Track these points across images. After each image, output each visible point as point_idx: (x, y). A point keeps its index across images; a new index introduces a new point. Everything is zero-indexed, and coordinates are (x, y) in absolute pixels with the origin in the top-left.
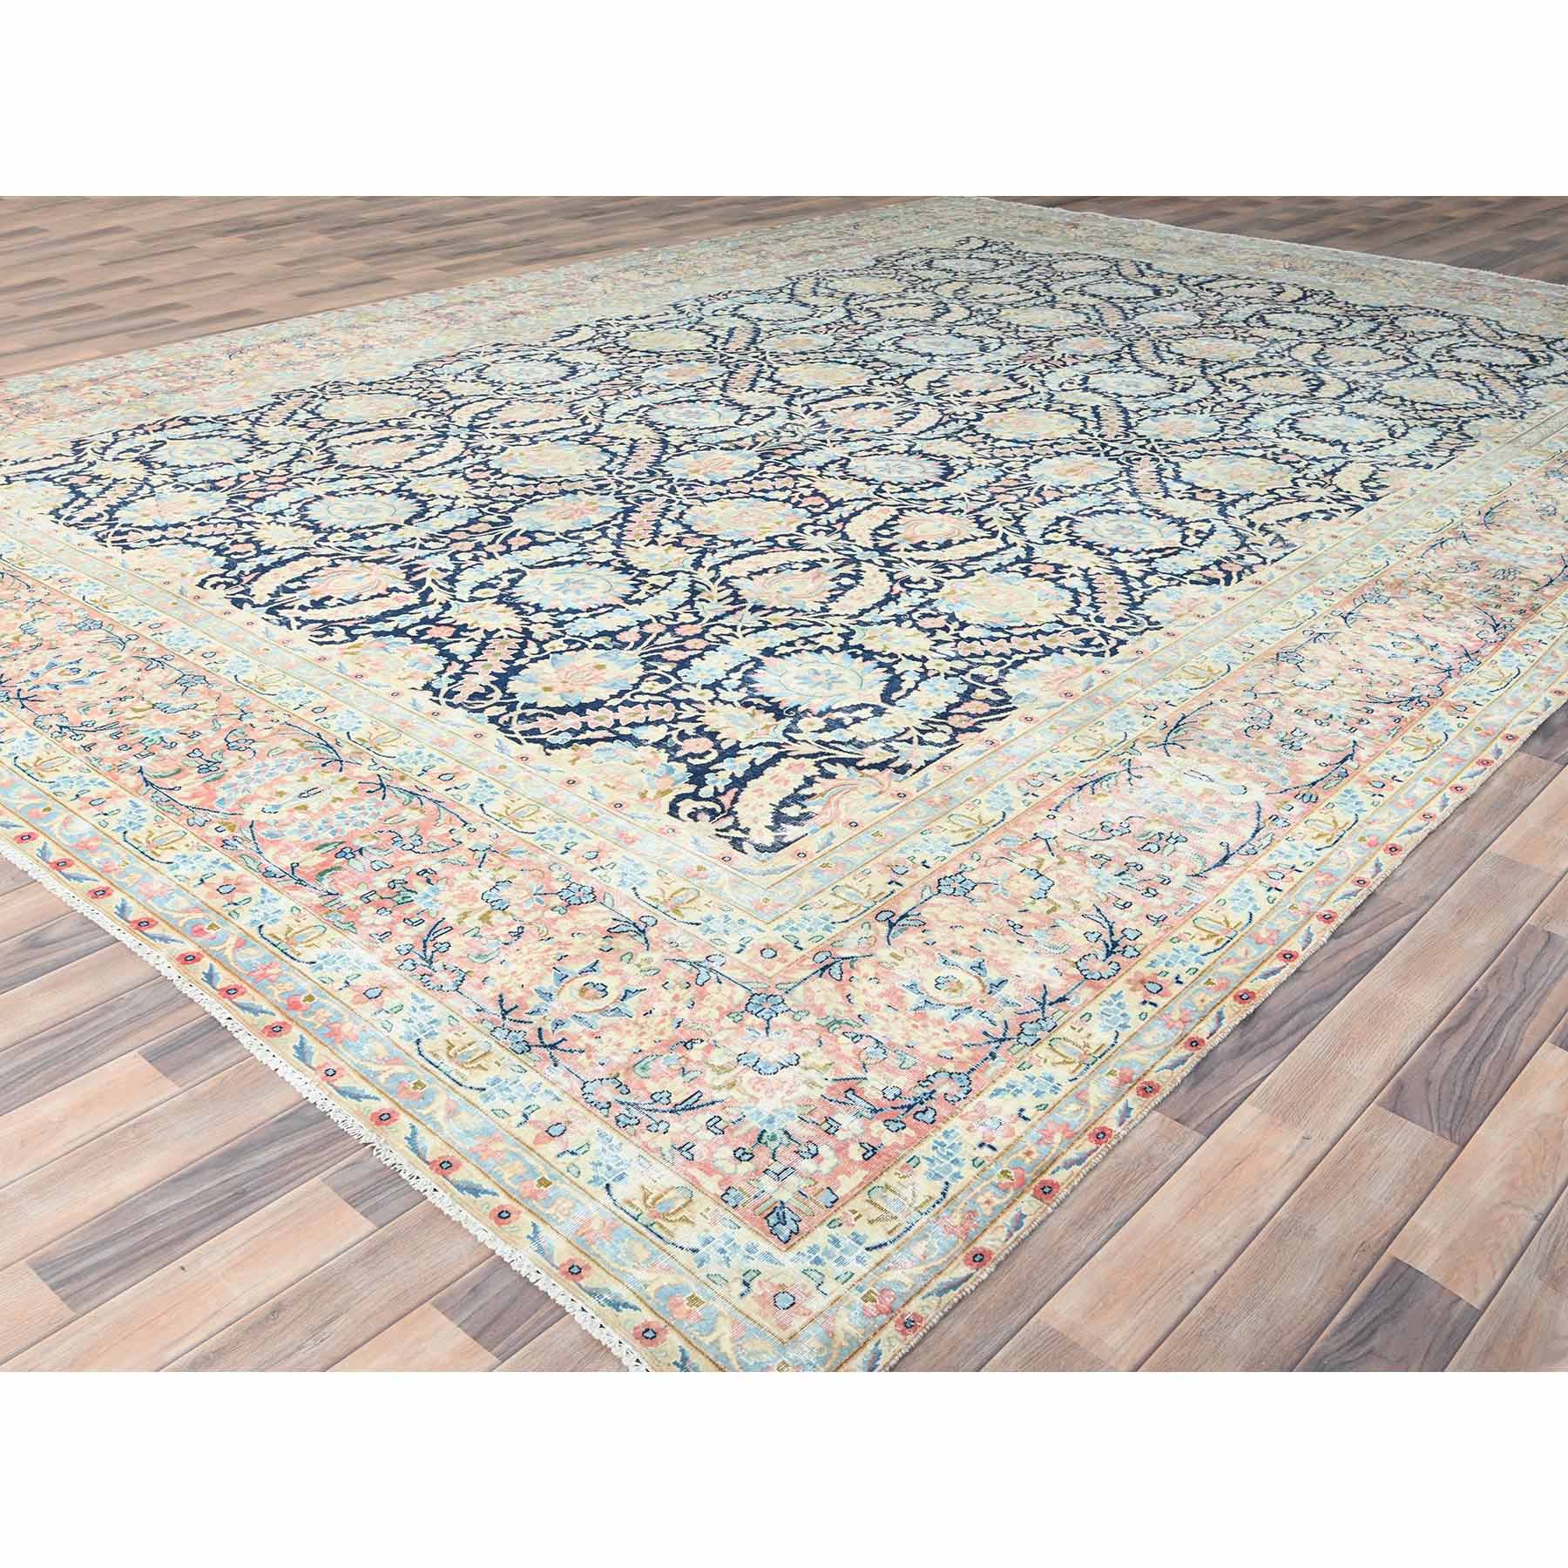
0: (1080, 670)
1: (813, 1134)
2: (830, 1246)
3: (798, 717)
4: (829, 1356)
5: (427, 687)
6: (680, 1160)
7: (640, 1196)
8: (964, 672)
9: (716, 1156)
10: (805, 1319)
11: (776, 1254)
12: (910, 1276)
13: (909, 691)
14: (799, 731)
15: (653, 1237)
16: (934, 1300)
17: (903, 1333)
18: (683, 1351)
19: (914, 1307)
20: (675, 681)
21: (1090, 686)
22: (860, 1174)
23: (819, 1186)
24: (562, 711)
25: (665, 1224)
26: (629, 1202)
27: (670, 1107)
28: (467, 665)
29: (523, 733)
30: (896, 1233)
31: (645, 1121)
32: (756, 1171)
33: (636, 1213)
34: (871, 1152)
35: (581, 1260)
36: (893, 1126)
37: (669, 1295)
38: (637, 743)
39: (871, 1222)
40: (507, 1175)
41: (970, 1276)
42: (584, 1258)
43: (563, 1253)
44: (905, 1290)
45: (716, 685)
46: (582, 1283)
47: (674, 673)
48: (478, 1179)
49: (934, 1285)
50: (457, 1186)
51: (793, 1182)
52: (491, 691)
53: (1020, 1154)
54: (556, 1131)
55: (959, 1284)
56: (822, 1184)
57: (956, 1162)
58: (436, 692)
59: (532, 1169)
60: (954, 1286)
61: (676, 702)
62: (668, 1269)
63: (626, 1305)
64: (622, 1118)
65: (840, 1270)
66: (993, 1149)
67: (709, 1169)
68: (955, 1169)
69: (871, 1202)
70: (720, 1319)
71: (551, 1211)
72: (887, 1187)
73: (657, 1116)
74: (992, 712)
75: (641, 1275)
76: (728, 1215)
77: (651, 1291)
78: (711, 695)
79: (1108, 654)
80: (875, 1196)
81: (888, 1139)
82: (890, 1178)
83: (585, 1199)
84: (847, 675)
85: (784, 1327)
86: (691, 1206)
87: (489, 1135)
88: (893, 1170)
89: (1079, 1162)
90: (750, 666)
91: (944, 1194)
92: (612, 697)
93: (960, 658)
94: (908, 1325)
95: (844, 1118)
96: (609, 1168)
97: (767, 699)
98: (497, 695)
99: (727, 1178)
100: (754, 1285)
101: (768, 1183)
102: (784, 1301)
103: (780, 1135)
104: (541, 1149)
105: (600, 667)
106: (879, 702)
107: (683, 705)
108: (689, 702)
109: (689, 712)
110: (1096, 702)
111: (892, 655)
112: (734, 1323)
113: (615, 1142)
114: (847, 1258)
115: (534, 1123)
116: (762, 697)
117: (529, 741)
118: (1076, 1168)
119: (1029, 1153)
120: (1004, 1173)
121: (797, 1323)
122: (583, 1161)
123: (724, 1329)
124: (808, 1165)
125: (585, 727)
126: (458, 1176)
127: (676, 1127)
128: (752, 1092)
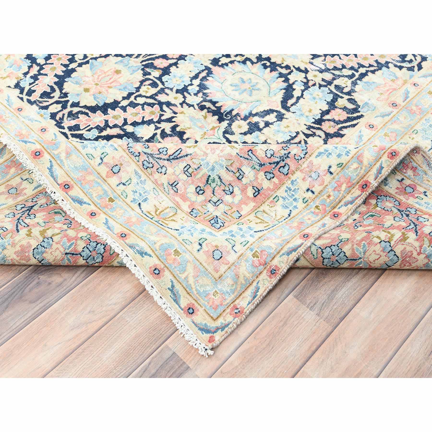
0: (400, 82)
1: (231, 179)
2: (238, 231)
3: (232, 121)
4: (236, 288)
5: (17, 86)
6: (172, 192)
7: (154, 210)
8: (330, 83)
9: (188, 190)
10: (226, 267)
11: (213, 232)
12: (275, 244)
13: (298, 98)
14: (232, 133)
15: (159, 225)
16: (285, 257)
17: (271, 278)
18: (172, 282)
19: (275, 262)
20: (161, 86)
21: (407, 98)
22: (252, 205)
23: (233, 210)
24: (93, 109)
25: (164, 221)
26: (149, 212)
27: (166, 157)
28: (42, 68)
29: (70, 128)
30: (267, 228)
31: (156, 166)
32: (205, 200)
33: (152, 217)
34: (258, 192)
35: (126, 231)
36: (269, 176)
37: (165, 248)
38: (136, 139)
39: (257, 223)
40: (94, 195)
41: (302, 244)
42: (128, 231)
43: (118, 229)
44: (272, 251)
45: (183, 91)
46: (126, 241)
47: (160, 78)
48: (82, 196)
49: (285, 249)
50: (72, 199)
51: (222, 207)
52: (53, 90)
53: (325, 197)
54: (116, 170)
55: (297, 248)
56: (235, 209)
57: (295, 200)
58: (22, 90)
59: (105, 192)
60: (295, 250)
61: (161, 104)
62: (165, 236)
63: (146, 254)
64: (145, 163)
65: (243, 240)
66: (313, 192)
67: (184, 198)
68: (295, 204)
69: (257, 217)
70: (189, 264)
71: (114, 214)
72: (264, 211)
73: (162, 163)
74: (349, 119)
75: (153, 238)
76: (192, 220)
77: (157, 246)
78: (180, 98)
79: (416, 68)
80: (258, 215)
81: (266, 184)
82: (265, 207)
83: (129, 209)
84: (262, 84)
85: (217, 271)
86: (176, 216)
87: (85, 170)
88: (267, 203)
89: (351, 202)
90: (204, 74)
91: (289, 215)
92: (124, 98)
93: (327, 70)
94: (273, 272)
95: (246, 169)
96: (140, 195)
97: (214, 103)
98: (57, 94)
99: (193, 203)
100: (204, 245)
101: (210, 207)
102: (217, 255)
103: (217, 179)
104: (110, 180)
105: (118, 72)
106: (280, 108)
107: (165, 108)
108: (168, 104)
109: (168, 114)
110: (412, 112)
111: (287, 67)
112: (195, 267)
113: (143, 179)
114: (246, 235)
115: (106, 163)
116: (211, 101)
117: (73, 136)
118: (350, 206)
119: (329, 196)
120: (317, 207)
121: (223, 268)
122: (129, 189)
123: (190, 270)
124: (228, 198)
125: (107, 125)
126: (72, 193)
127: (170, 170)
128: (204, 150)
